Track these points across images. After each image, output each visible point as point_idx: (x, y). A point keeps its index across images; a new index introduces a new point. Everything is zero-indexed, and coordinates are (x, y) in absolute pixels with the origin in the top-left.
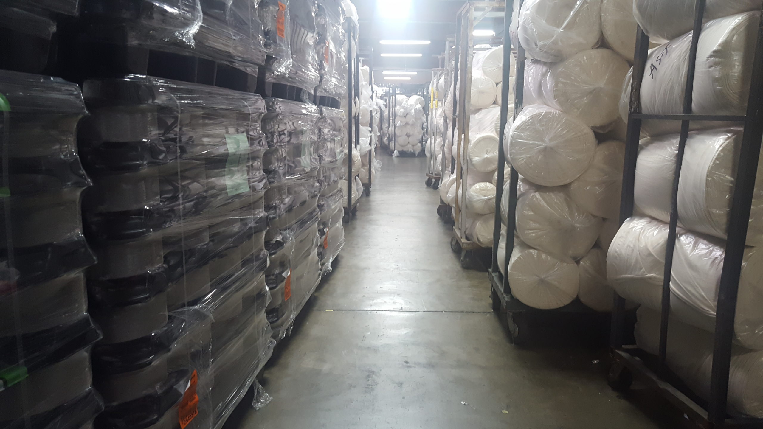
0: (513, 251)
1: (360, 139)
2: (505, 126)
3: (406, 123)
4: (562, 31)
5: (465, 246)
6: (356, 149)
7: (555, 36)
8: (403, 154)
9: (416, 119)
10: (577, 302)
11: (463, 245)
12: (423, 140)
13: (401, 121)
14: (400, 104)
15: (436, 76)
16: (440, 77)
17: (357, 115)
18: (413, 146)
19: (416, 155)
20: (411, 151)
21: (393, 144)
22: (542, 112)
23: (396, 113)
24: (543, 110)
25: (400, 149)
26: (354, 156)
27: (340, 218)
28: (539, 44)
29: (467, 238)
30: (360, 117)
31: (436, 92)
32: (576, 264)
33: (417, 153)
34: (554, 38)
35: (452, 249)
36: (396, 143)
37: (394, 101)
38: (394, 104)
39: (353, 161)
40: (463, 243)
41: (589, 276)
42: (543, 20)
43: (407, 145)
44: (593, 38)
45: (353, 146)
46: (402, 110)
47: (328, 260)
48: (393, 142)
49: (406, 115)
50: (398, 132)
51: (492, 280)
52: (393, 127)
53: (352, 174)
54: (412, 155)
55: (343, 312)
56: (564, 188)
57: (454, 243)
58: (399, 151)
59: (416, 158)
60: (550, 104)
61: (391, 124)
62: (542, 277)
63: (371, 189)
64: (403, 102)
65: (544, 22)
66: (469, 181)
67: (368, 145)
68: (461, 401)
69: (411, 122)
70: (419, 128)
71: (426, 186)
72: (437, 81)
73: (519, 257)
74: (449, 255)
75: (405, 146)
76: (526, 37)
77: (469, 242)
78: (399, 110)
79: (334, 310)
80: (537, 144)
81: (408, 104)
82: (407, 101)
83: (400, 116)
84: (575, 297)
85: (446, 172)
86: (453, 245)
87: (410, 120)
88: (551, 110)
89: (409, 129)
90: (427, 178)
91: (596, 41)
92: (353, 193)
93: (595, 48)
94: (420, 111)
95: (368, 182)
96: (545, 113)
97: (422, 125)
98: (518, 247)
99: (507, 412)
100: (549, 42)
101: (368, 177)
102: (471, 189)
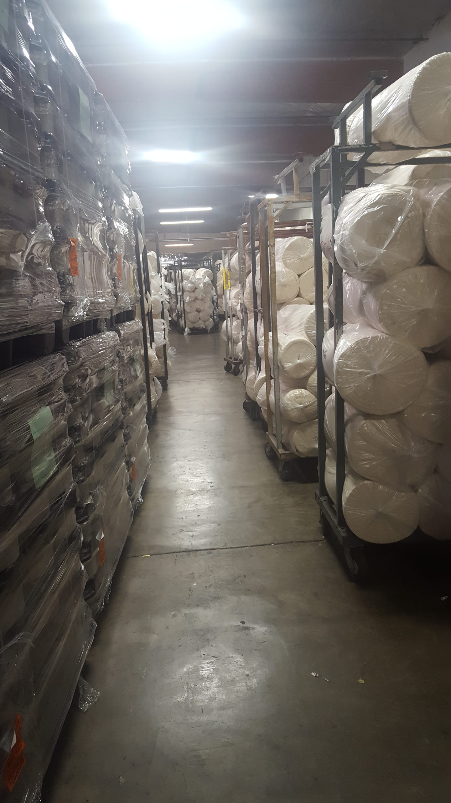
0: (345, 481)
1: (154, 333)
2: (322, 340)
3: (195, 298)
4: (384, 251)
5: (283, 457)
6: (152, 348)
7: (377, 257)
8: (195, 331)
9: (206, 293)
10: (418, 531)
11: (281, 457)
12: (215, 314)
13: (189, 297)
14: (187, 278)
15: (227, 255)
16: (232, 256)
17: (149, 312)
18: (205, 321)
19: (209, 331)
20: (202, 327)
21: (183, 321)
22: (368, 337)
23: (184, 289)
24: (370, 334)
25: (191, 326)
26: (150, 357)
27: (145, 439)
28: (360, 265)
29: (284, 447)
30: (153, 310)
31: (229, 272)
32: (414, 493)
33: (209, 328)
34: (376, 259)
35: (267, 456)
36: (187, 320)
37: (180, 276)
38: (181, 278)
39: (150, 362)
40: (281, 454)
41: (428, 505)
42: (363, 240)
43: (198, 321)
44: (417, 254)
45: (149, 345)
46: (190, 285)
47: (137, 492)
48: (183, 318)
49: (194, 289)
50: (187, 309)
51: (320, 503)
52: (182, 303)
53: (150, 376)
54: (204, 331)
55: (162, 556)
56: (398, 415)
57: (268, 450)
58: (190, 328)
59: (209, 335)
60: (375, 327)
61: (179, 299)
62: (380, 510)
63: (168, 381)
64: (190, 276)
65: (364, 242)
66: (282, 386)
67: (163, 339)
68: (312, 673)
69: (200, 297)
70: (209, 303)
71: (225, 372)
72: (228, 261)
73: (353, 490)
74: (265, 464)
75: (196, 322)
76: (344, 258)
77: (286, 452)
78: (187, 285)
79: (151, 555)
80: (366, 373)
81: (195, 278)
82: (194, 275)
83: (188, 291)
84: (415, 528)
85: (251, 366)
86: (268, 452)
87: (199, 294)
88: (377, 334)
89: (198, 304)
90: (226, 363)
91: (420, 258)
92: (153, 397)
93: (419, 265)
94: (209, 284)
95: (164, 376)
96: (372, 337)
97: (212, 299)
98: (350, 476)
99: (364, 682)
100: (371, 262)
101: (164, 370)
102: (286, 396)
